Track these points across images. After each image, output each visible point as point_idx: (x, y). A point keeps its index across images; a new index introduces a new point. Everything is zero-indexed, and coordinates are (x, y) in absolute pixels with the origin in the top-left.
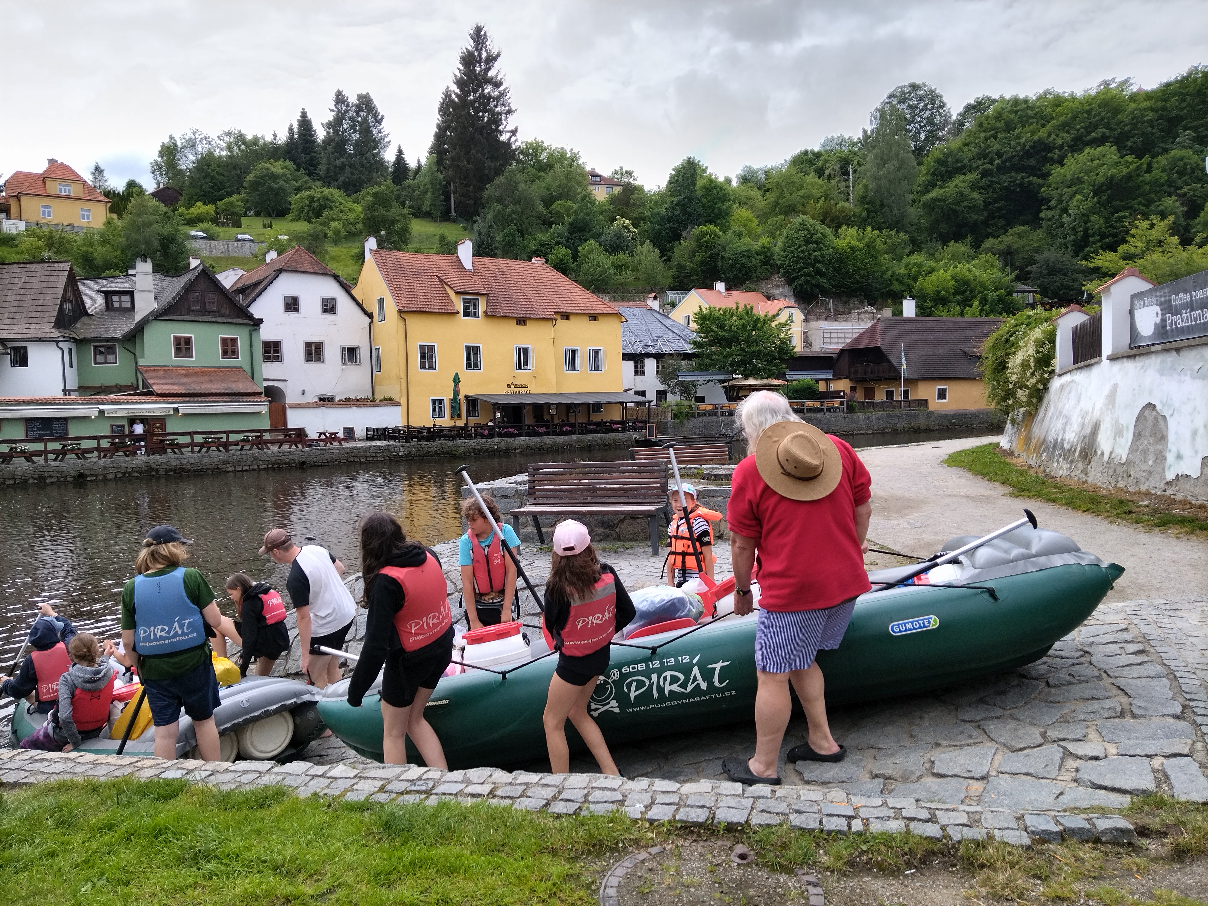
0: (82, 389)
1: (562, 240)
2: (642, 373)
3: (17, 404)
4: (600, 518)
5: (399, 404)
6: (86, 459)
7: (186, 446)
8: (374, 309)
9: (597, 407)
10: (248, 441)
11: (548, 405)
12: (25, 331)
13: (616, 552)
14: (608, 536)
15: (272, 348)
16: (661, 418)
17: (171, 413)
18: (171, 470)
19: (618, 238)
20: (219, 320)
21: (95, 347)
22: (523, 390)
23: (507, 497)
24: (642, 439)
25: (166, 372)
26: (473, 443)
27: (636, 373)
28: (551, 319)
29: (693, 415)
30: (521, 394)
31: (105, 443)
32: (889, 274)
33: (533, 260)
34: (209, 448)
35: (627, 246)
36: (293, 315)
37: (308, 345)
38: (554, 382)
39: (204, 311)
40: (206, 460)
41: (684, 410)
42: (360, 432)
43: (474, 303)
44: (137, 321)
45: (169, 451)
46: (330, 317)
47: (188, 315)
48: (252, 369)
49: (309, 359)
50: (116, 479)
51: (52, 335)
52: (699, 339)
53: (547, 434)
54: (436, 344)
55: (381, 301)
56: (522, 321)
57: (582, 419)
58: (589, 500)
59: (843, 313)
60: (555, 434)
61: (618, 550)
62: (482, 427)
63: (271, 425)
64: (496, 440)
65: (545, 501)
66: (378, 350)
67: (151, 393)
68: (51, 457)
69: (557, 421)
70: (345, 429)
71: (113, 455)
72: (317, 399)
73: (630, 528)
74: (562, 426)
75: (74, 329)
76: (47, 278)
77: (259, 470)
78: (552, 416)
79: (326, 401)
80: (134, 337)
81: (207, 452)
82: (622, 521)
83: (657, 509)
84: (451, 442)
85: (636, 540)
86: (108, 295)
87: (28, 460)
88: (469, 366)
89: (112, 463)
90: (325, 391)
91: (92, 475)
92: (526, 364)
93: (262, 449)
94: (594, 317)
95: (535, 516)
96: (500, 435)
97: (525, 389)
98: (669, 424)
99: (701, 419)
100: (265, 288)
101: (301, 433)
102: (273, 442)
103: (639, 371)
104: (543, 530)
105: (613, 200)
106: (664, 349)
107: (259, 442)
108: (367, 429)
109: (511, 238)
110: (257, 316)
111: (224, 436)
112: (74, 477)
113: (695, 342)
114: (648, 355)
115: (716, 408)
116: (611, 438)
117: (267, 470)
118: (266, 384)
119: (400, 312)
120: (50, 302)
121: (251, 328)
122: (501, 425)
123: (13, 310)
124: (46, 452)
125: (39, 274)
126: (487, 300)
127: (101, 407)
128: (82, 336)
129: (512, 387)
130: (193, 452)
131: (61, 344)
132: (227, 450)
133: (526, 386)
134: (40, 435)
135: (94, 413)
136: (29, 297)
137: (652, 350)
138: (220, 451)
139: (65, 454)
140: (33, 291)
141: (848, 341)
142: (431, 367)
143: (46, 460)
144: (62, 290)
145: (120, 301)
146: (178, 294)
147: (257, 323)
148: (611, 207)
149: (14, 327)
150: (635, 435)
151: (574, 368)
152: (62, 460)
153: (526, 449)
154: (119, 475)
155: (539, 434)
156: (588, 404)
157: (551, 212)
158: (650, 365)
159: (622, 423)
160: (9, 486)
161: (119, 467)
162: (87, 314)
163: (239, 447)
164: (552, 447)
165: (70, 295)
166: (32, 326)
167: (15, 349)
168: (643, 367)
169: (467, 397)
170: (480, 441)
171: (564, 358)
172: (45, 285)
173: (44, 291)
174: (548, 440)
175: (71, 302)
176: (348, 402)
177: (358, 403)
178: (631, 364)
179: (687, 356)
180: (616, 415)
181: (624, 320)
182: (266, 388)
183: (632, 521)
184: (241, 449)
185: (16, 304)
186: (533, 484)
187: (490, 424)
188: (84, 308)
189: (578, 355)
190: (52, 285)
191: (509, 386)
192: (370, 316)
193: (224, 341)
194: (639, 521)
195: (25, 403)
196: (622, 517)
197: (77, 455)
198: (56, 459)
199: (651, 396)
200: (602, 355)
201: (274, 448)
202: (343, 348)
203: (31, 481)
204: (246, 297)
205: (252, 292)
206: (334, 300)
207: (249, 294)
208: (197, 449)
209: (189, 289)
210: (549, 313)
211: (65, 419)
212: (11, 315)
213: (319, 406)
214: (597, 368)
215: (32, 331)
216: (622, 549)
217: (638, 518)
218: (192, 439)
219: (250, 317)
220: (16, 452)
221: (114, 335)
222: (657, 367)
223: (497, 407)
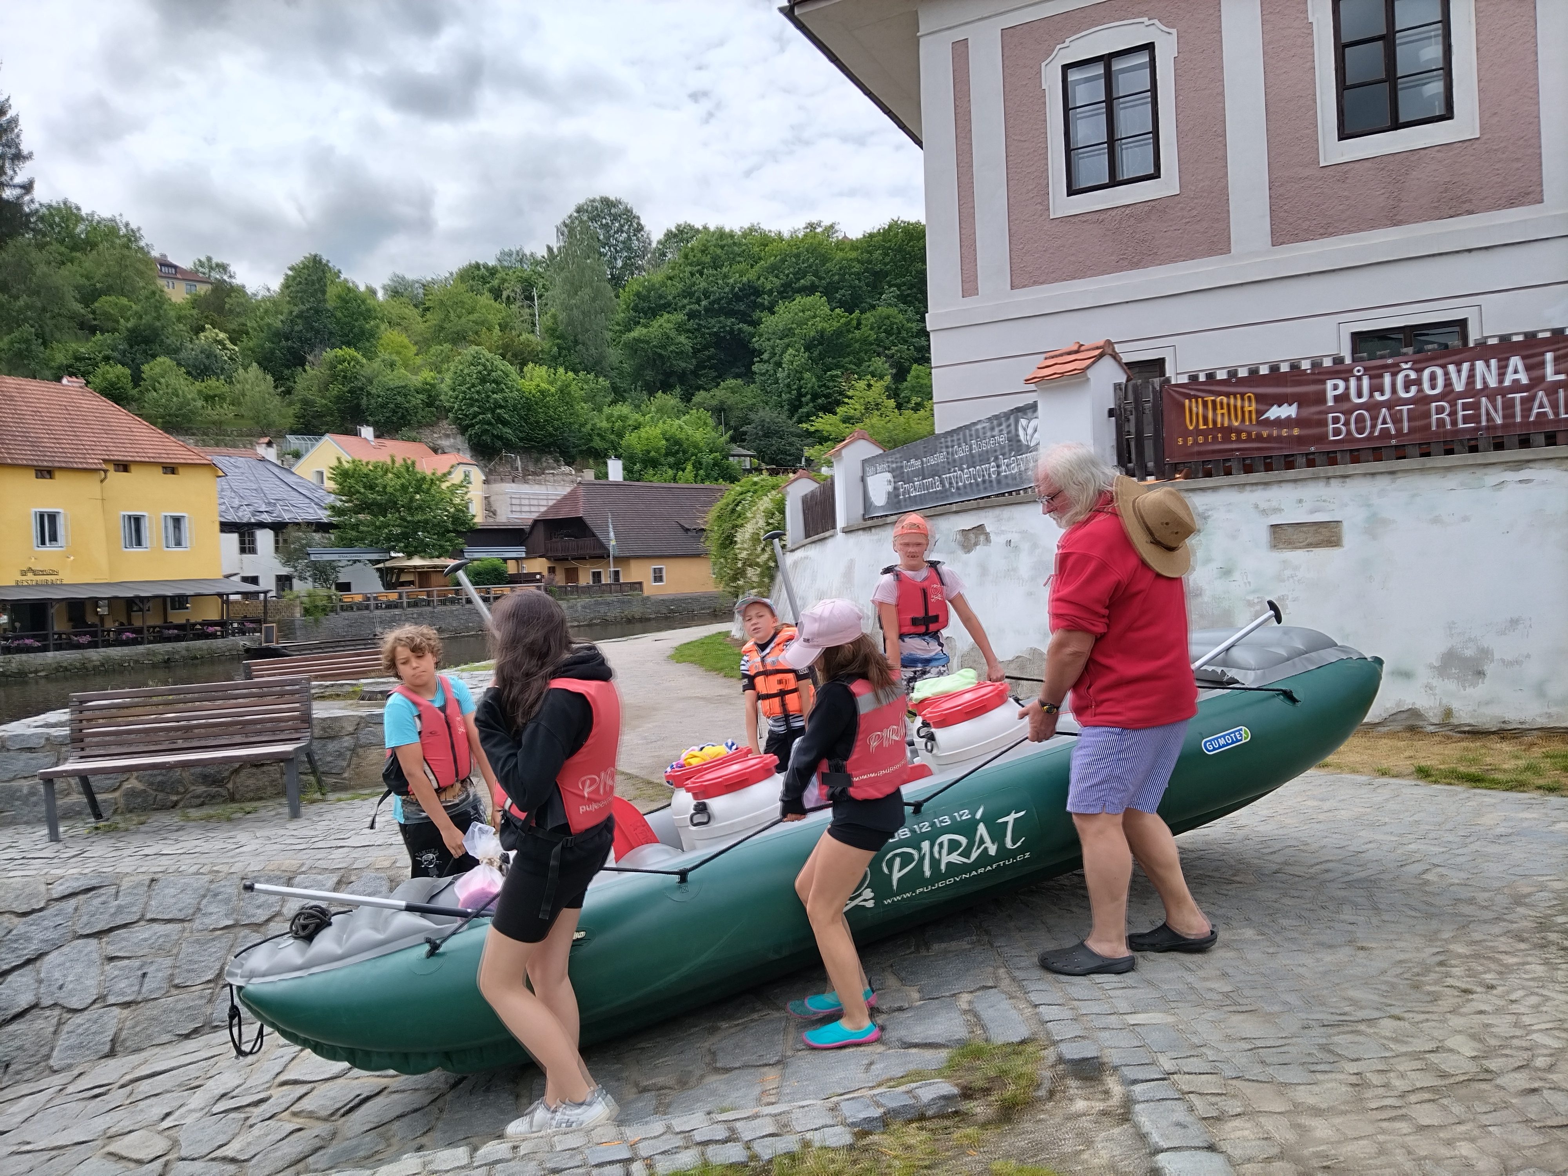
1: (115, 354)
2: (253, 551)
4: (198, 770)
9: (180, 601)
11: (95, 601)
13: (229, 820)
14: (213, 797)
16: (285, 615)
19: (208, 357)
22: (49, 578)
23: (30, 750)
24: (256, 646)
27: (243, 551)
28: (98, 470)
29: (333, 610)
30: (47, 585)
32: (589, 426)
33: (65, 381)
35: (223, 369)
38: (104, 565)
41: (320, 603)
52: (338, 504)
53: (94, 645)
56: (45, 472)
57: (153, 620)
58: (180, 744)
59: (534, 474)
60: (108, 644)
61: (234, 816)
65: (102, 752)
69: (110, 625)
73: (249, 782)
74: (119, 632)
78: (102, 618)
82: (236, 771)
83: (297, 749)
85: (260, 799)
92: (54, 538)
94: (171, 469)
95: (84, 777)
96: (8, 650)
97: (53, 577)
98: (297, 623)
99: (345, 614)
103: (247, 547)
104: (99, 797)
105: (196, 302)
106: (287, 517)
109: (23, 346)
113: (333, 508)
114: (262, 525)
115: (368, 599)
116: (205, 647)
129: (30, 574)
133: (54, 573)
137: (266, 518)
141: (543, 509)
148: (195, 312)
150: (243, 641)
151: (139, 543)
153: (57, 670)
155: (79, 646)
156: (164, 598)
157: (94, 312)
158: (265, 539)
159: (222, 624)
164: (103, 665)
168: (253, 541)
171: (120, 531)
174: (95, 655)
178: (234, 537)
179: (321, 527)
180: (211, 613)
181: (221, 474)
183: (254, 770)
186: (80, 726)
189: (145, 525)
194: (265, 768)
196: (237, 765)
199: (268, 583)
200: (185, 525)
210: (93, 461)
214: (178, 543)
216: (239, 815)
217: (263, 765)
222: (277, 542)
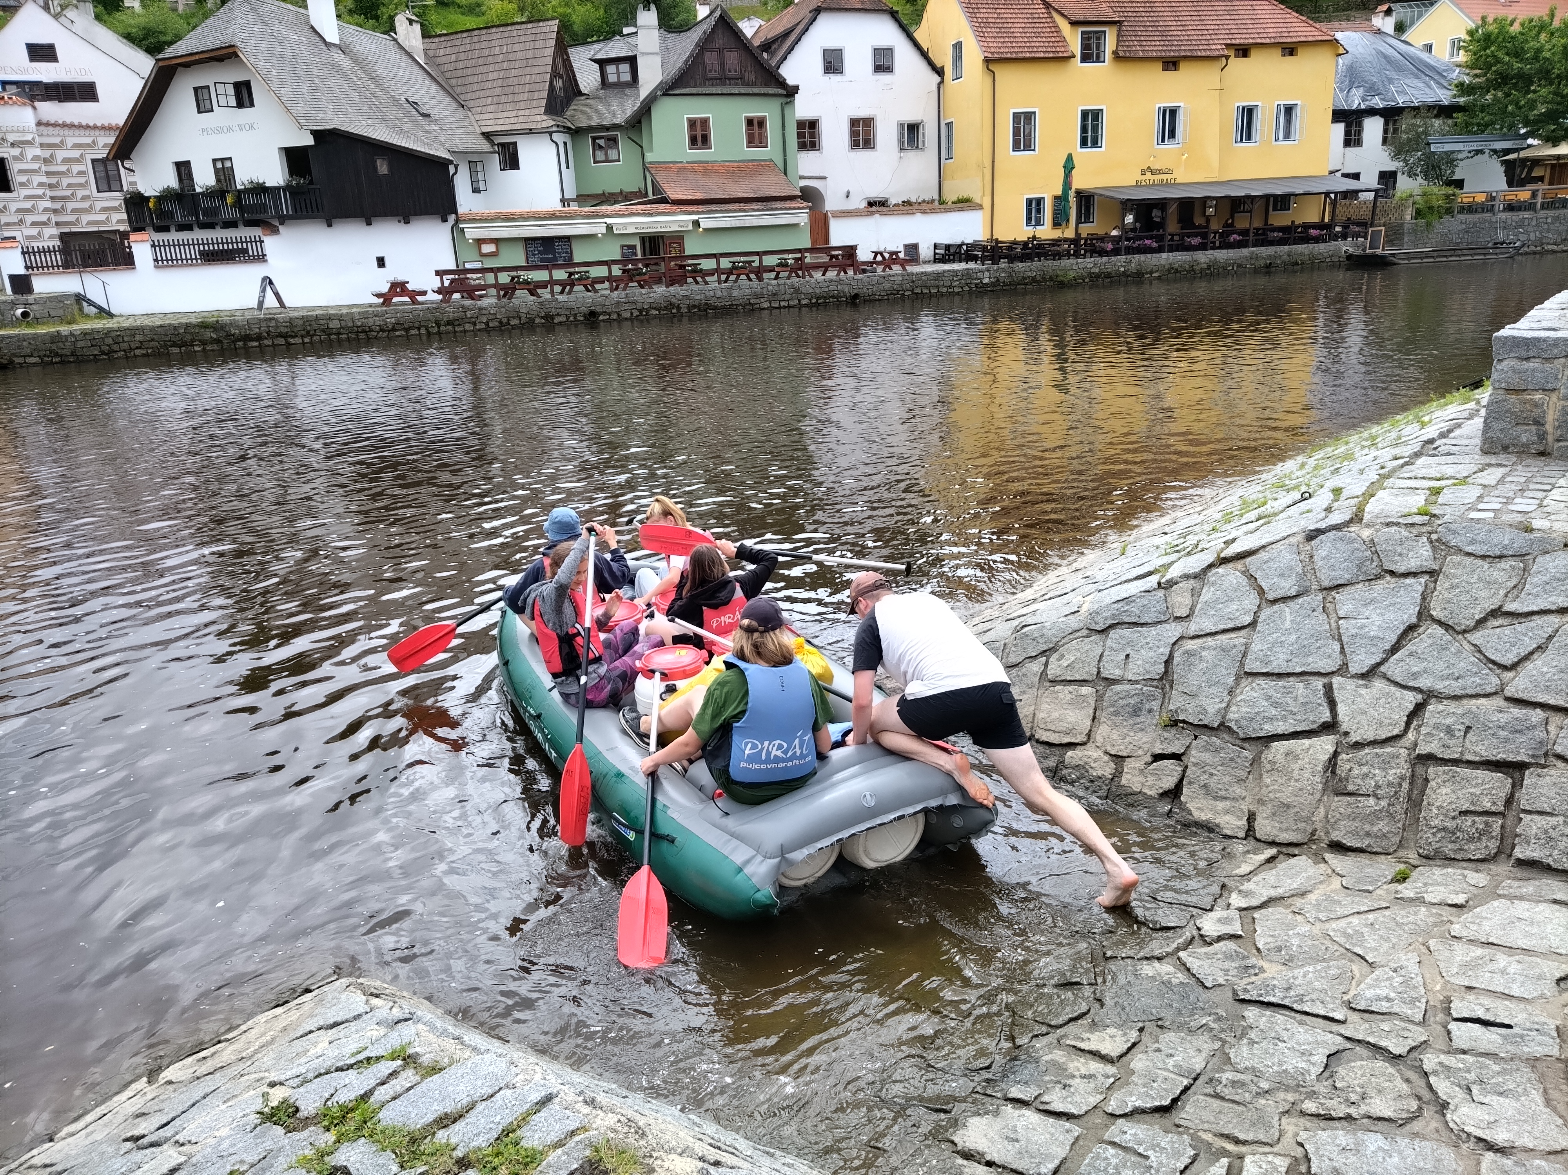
0: (582, 198)
2: (1358, 143)
3: (513, 219)
5: (980, 207)
6: (596, 291)
7: (711, 273)
8: (945, 60)
9: (1282, 202)
10: (787, 265)
11: (1204, 200)
12: (513, 121)
15: (807, 131)
16: (1393, 218)
17: (690, 227)
18: (695, 306)
20: (743, 90)
21: (594, 139)
22: (1165, 177)
24: (1359, 252)
25: (681, 169)
26: (1089, 263)
27: (1347, 143)
28: (1219, 57)
29: (1449, 211)
30: (1162, 185)
31: (616, 271)
34: (738, 275)
36: (834, 78)
37: (854, 122)
38: (1215, 163)
39: (723, 79)
40: (735, 293)
42: (926, 252)
43: (1098, 39)
44: (642, 97)
45: (690, 280)
46: (884, 78)
47: (704, 85)
48: (785, 160)
49: (855, 144)
50: (631, 319)
51: (545, 124)
52: (1467, 80)
53: (1203, 247)
54: (1036, 110)
55: (958, 47)
56: (1171, 64)
57: (1255, 222)
60: (1214, 247)
62: (1102, 239)
63: (814, 241)
64: (1123, 258)
66: (949, 125)
67: (664, 201)
68: (557, 289)
69: (1217, 226)
70: (906, 246)
71: (626, 286)
72: (863, 204)
74: (1224, 235)
75: (567, 115)
76: (532, 45)
77: (800, 306)
78: (1208, 219)
79: (877, 205)
80: (640, 122)
81: (736, 281)
84: (1057, 263)
86: (602, 63)
87: (532, 293)
88: (1084, 143)
89: (627, 296)
90: (876, 193)
91: (605, 313)
92: (1172, 135)
93: (803, 277)
94: (1290, 50)
96: (1129, 251)
97: (1169, 177)
98: (1407, 226)
99: (1462, 217)
100: (799, 39)
101: (850, 251)
102: (816, 267)
103: (1352, 139)
106: (1401, 101)
107: (800, 268)
108: (936, 246)
110: (791, 81)
111: (757, 258)
112: (585, 316)
114: (1372, 112)
115: (1493, 199)
116: (1306, 252)
117: (810, 306)
118: (803, 183)
119: (987, 61)
120: (538, 79)
121: (784, 100)
122: (1131, 234)
123: (497, 91)
124: (552, 282)
125: (522, 39)
126: (1119, 31)
127: (609, 221)
128: (578, 124)
129: (1149, 174)
130: (719, 281)
131: (555, 136)
132: (760, 279)
133: (1169, 172)
134: (542, 260)
135: (601, 230)
136: (514, 73)
138: (750, 280)
139: (572, 285)
140: (518, 64)
142: (1028, 147)
143: (552, 293)
144: (550, 60)
145: (618, 73)
146: (691, 55)
147: (791, 92)
149: (500, 115)
151: (1249, 138)
152: (569, 293)
153: (1169, 271)
154: (636, 313)
155: (1189, 248)
156: (1267, 197)
160: (514, 327)
161: (635, 303)
162: (580, 93)
163: (773, 275)
164: (1209, 267)
165: (560, 66)
166: (521, 113)
167: (502, 145)
169: (1078, 193)
170: (1099, 260)
171: (1234, 122)
172: (530, 54)
173: (531, 62)
174: (1203, 257)
175: (561, 77)
176: (908, 207)
177: (923, 207)
179: (1443, 111)
180: (1311, 214)
181: (1341, 51)
182: (802, 189)
184: (777, 278)
185: (499, 83)
187: (1114, 233)
188: (577, 85)
189: (1258, 117)
190: (539, 53)
191: (1143, 172)
192: (939, 72)
193: (750, 122)
195: (523, 217)
197: (585, 286)
198: (562, 292)
199: (1370, 180)
200: (1297, 114)
201: (818, 275)
202: (901, 125)
203: (537, 320)
204: (772, 54)
205: (779, 46)
206: (890, 50)
207: (776, 50)
208: (724, 277)
209: (703, 47)
210: (1217, 47)
211: (568, 239)
212: (496, 100)
213: (872, 214)
215: (521, 119)
218: (718, 264)
219: (781, 83)
220: (519, 283)
221: (615, 121)
223: (1128, 205)
